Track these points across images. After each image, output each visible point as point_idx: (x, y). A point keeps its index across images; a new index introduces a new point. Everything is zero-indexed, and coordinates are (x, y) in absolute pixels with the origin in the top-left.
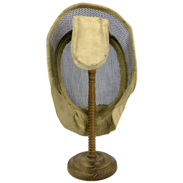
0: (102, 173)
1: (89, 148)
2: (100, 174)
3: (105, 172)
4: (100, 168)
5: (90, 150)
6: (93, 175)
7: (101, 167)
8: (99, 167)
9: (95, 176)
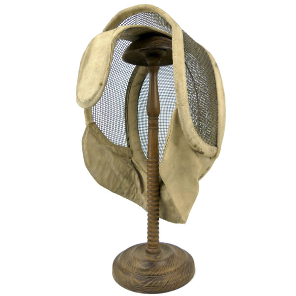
0: (159, 282)
1: (148, 237)
2: (155, 282)
3: (165, 281)
4: (158, 273)
5: (149, 240)
6: (143, 283)
7: (161, 271)
8: (158, 270)
9: (146, 285)
